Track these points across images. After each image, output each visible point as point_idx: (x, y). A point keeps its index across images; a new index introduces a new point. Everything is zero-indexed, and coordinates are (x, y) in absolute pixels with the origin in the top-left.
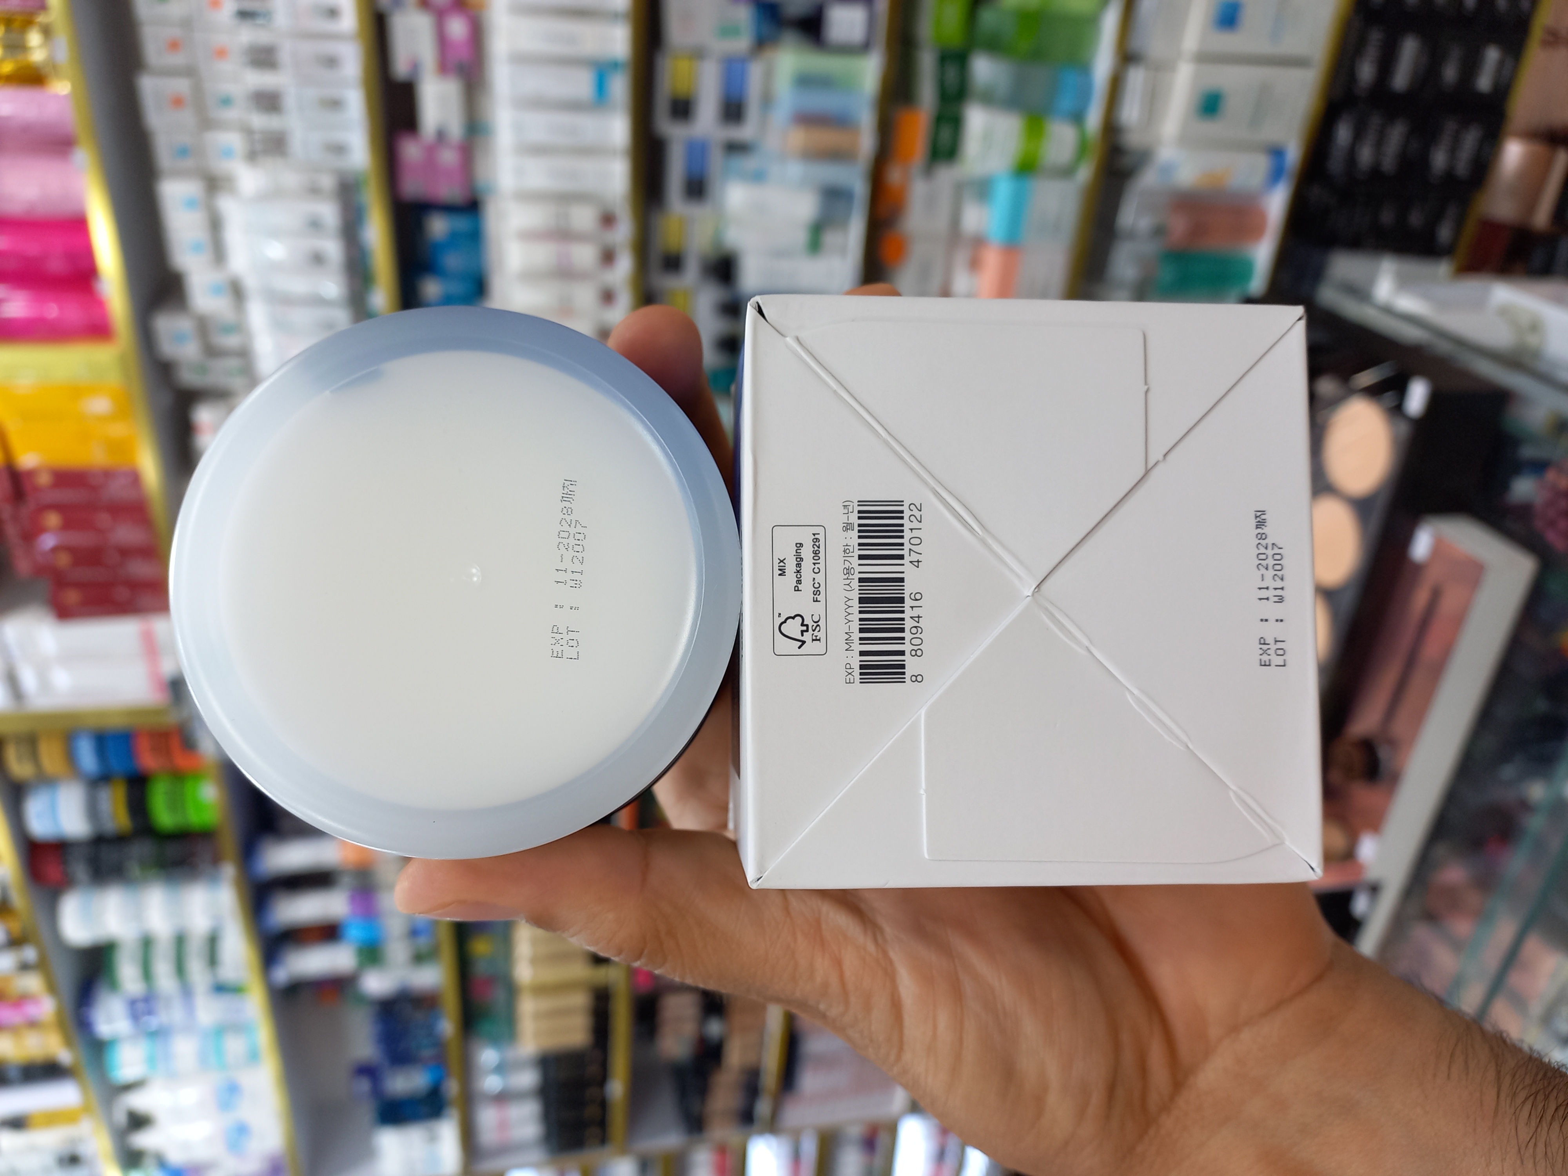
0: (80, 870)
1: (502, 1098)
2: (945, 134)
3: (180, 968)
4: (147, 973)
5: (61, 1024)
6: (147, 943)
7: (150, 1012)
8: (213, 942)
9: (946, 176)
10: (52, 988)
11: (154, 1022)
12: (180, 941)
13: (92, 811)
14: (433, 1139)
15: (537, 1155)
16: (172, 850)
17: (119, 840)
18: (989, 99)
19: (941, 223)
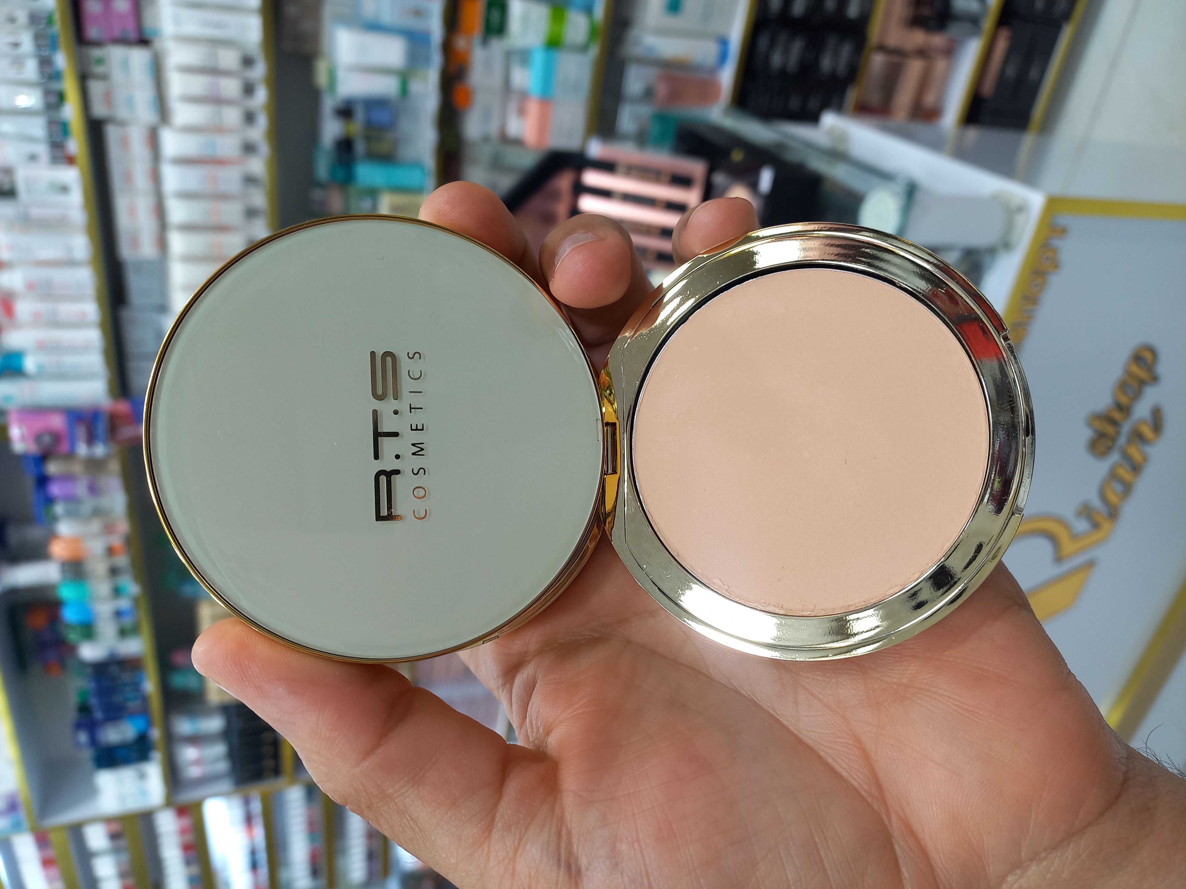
1: (197, 739)
2: (495, 15)
9: (497, 46)
14: (142, 776)
15: (227, 785)
19: (496, 80)
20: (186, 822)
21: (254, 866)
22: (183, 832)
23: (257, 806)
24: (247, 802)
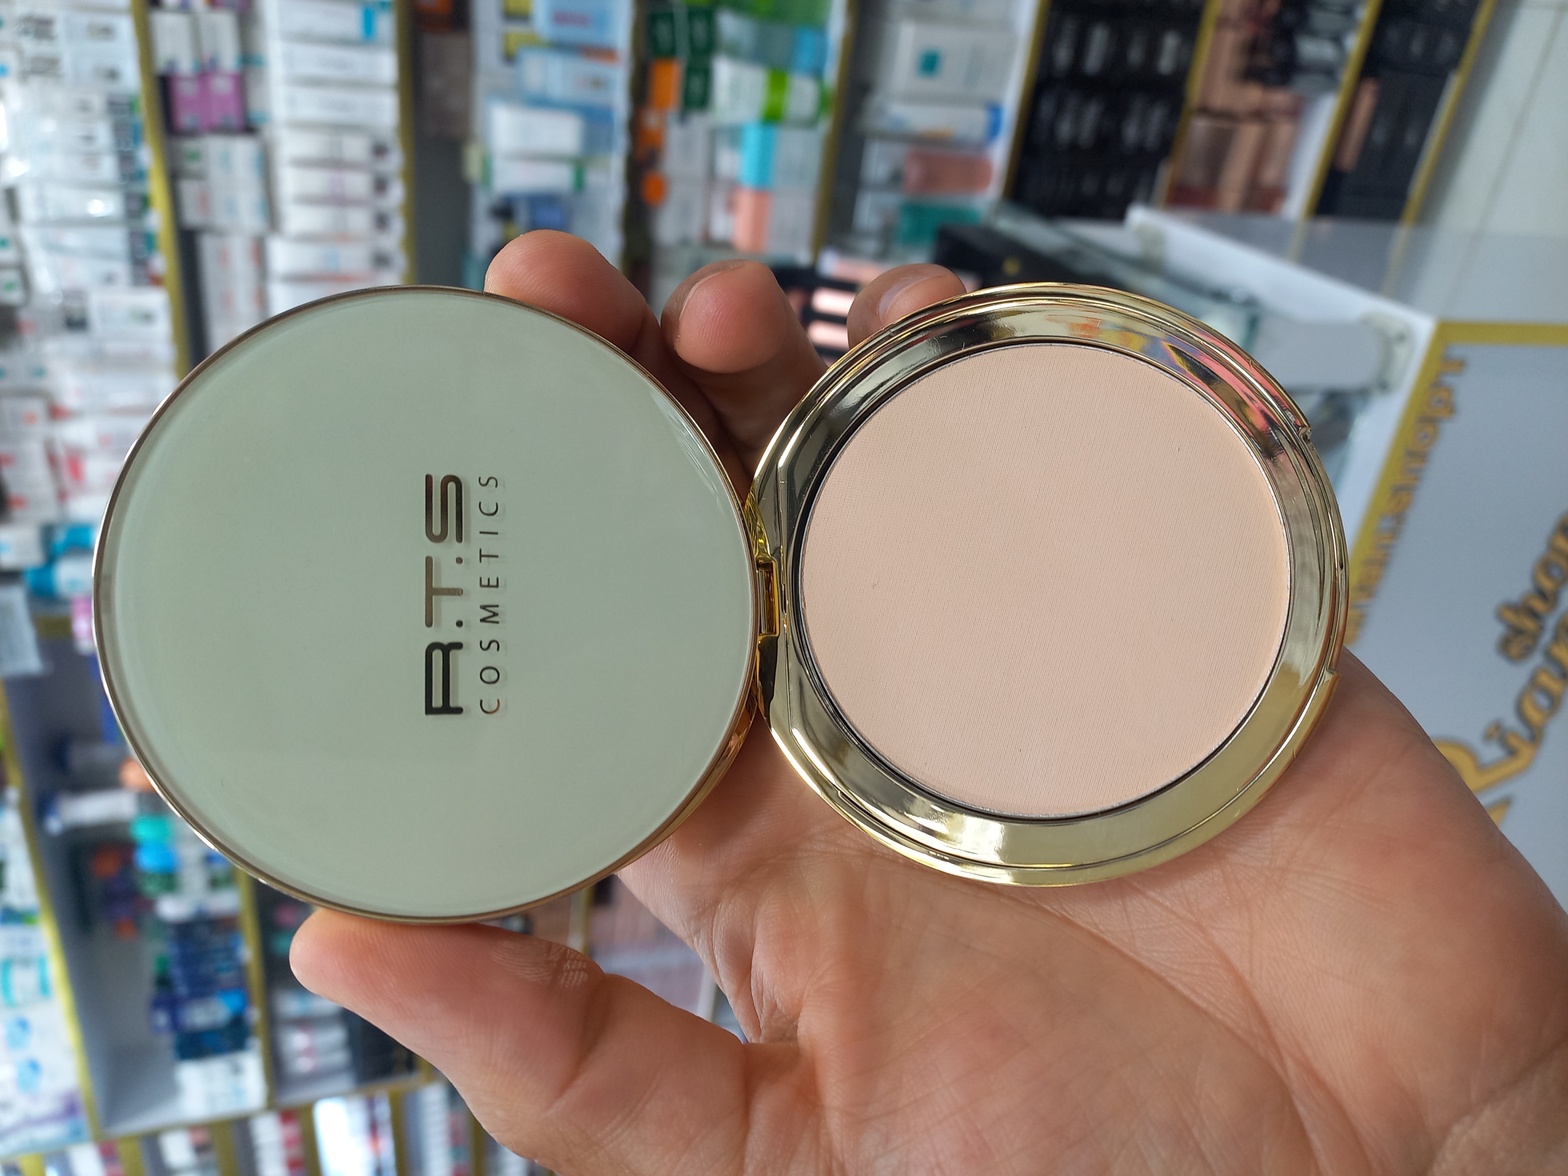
1: (306, 1022)
2: (696, 84)
9: (699, 123)
14: (237, 1071)
15: (346, 1082)
18: (734, 53)
19: (698, 166)
20: (294, 1131)
22: (289, 1143)
23: (384, 1111)
24: (371, 1104)
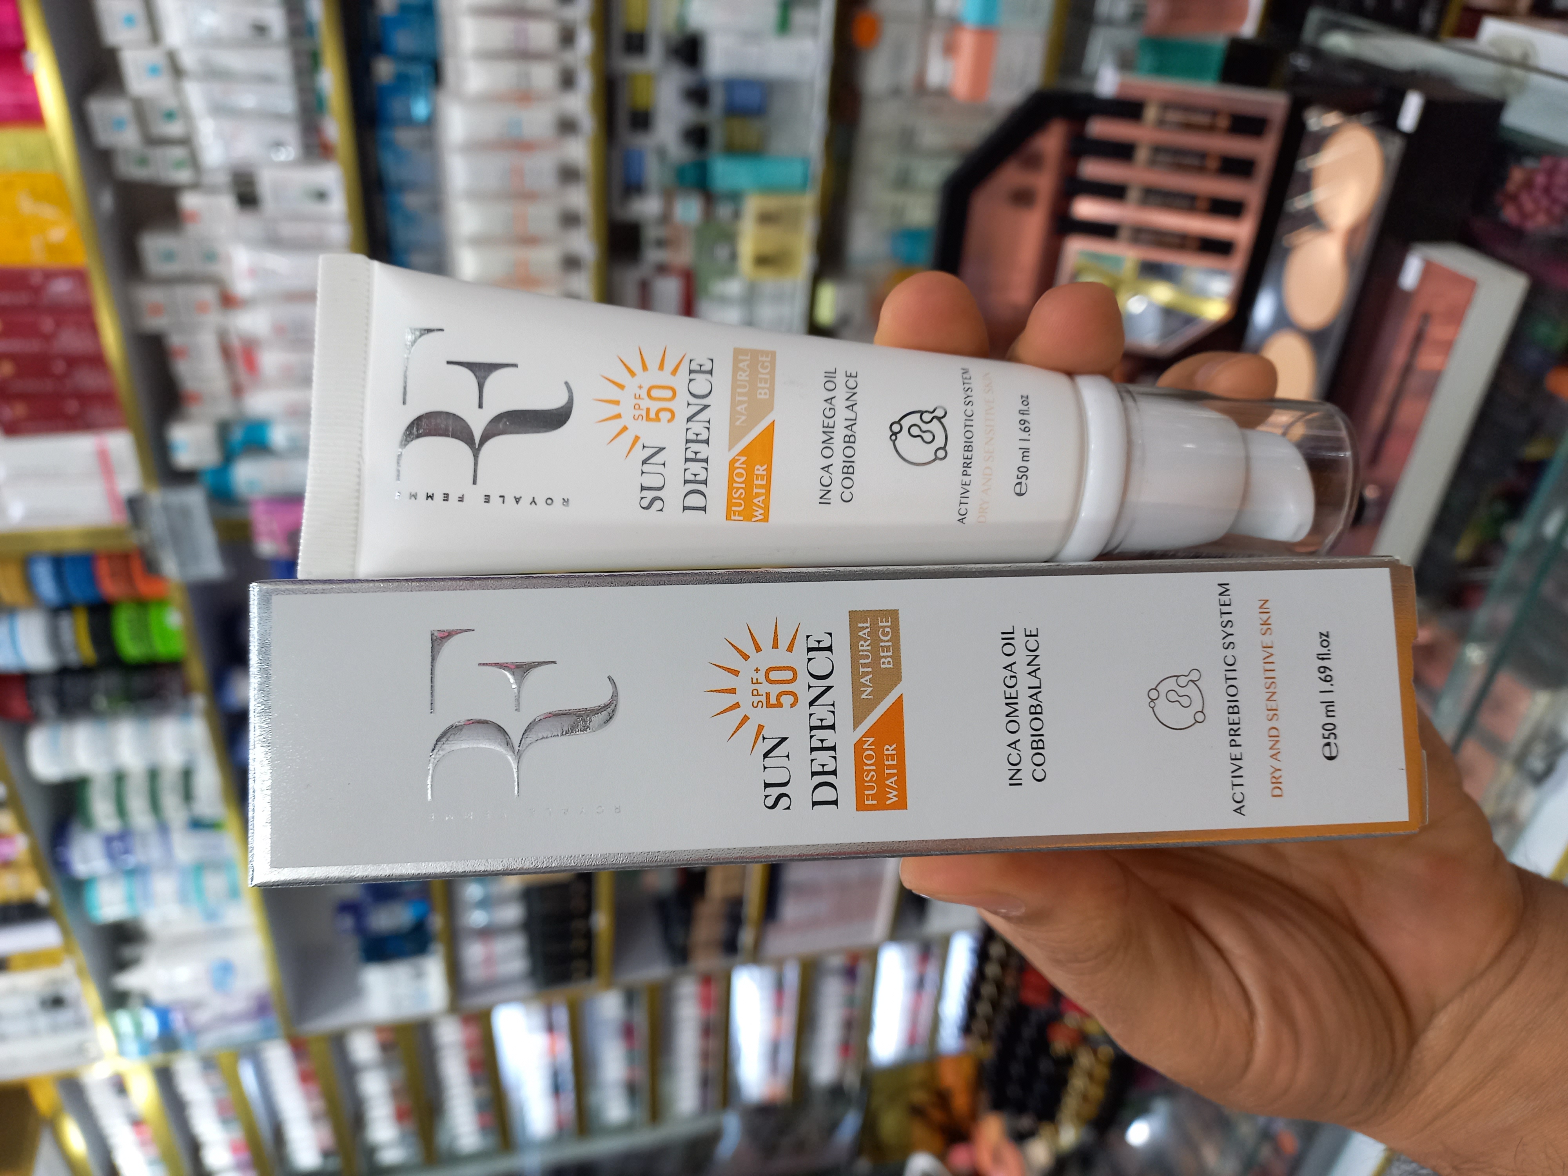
0: (46, 704)
1: (487, 933)
3: (155, 804)
4: (121, 810)
5: (36, 863)
6: (119, 778)
7: (127, 851)
8: (187, 775)
10: (24, 825)
11: (132, 860)
12: (153, 775)
13: (55, 641)
14: (419, 975)
15: (524, 989)
16: (139, 682)
17: (85, 671)
20: (474, 1032)
21: (556, 1089)
22: (469, 1045)
23: (562, 1016)
24: (549, 1011)
